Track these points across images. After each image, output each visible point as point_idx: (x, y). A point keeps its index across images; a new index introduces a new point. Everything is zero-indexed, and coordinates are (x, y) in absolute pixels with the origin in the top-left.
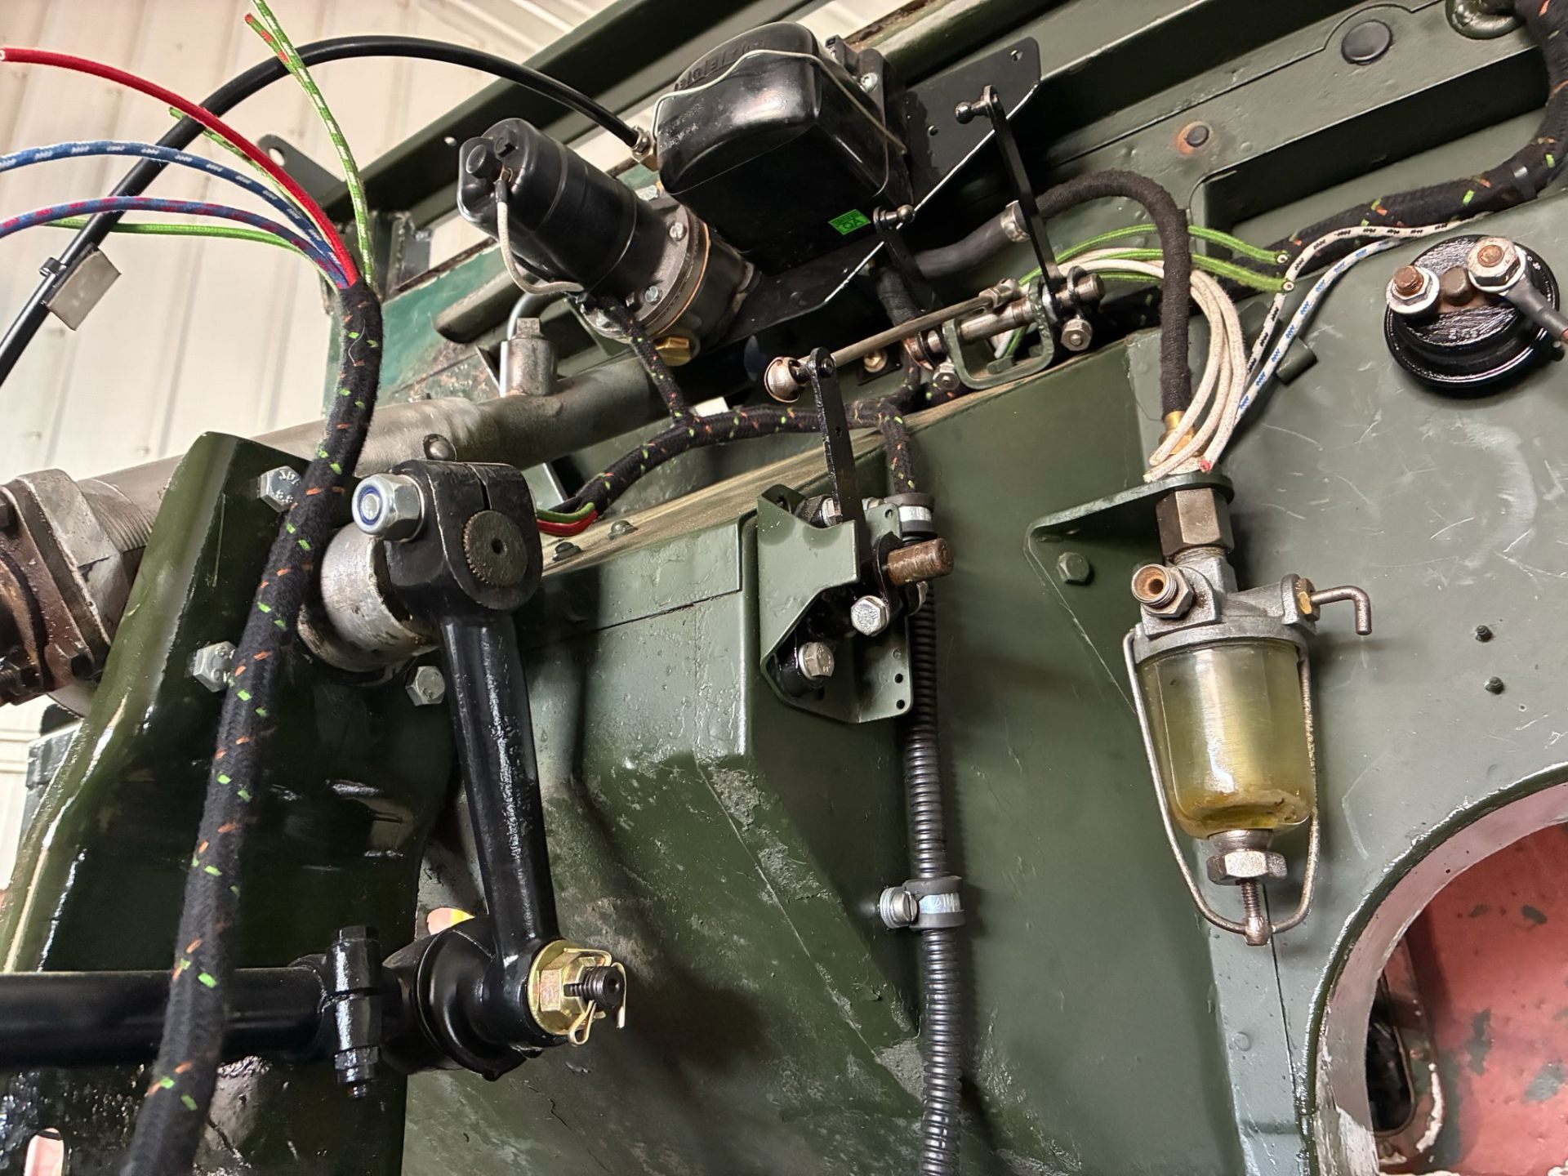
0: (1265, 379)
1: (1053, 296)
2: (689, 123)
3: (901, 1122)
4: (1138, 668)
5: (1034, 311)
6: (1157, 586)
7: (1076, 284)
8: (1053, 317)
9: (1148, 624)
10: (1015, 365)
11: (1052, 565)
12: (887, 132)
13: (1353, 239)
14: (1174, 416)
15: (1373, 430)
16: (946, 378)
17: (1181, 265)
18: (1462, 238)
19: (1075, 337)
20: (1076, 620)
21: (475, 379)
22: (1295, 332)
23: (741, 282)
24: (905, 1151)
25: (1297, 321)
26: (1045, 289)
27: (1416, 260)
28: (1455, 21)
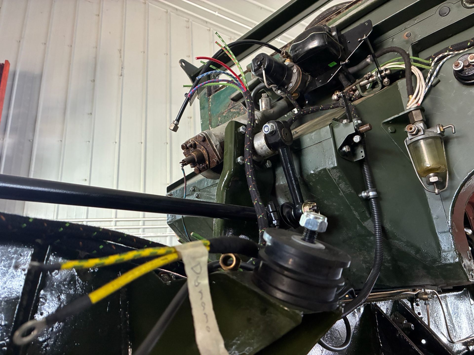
0: (429, 86)
1: (381, 75)
2: (299, 49)
3: (368, 238)
4: (408, 146)
5: (376, 78)
6: (411, 129)
7: (385, 71)
8: (381, 79)
9: (410, 137)
10: (372, 90)
11: (387, 129)
12: (340, 44)
13: (445, 55)
14: (411, 96)
15: (454, 94)
16: (357, 95)
17: (409, 65)
18: (467, 54)
19: (386, 83)
20: (393, 140)
21: (240, 109)
22: (435, 76)
23: (307, 80)
24: (369, 244)
25: (435, 73)
26: (379, 73)
27: (458, 59)
28: (464, 5)
